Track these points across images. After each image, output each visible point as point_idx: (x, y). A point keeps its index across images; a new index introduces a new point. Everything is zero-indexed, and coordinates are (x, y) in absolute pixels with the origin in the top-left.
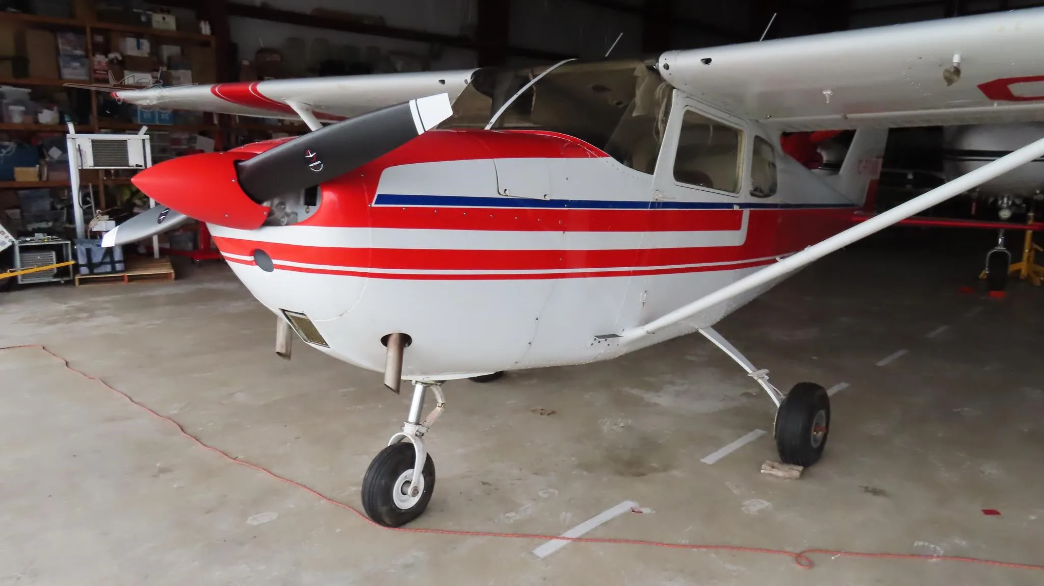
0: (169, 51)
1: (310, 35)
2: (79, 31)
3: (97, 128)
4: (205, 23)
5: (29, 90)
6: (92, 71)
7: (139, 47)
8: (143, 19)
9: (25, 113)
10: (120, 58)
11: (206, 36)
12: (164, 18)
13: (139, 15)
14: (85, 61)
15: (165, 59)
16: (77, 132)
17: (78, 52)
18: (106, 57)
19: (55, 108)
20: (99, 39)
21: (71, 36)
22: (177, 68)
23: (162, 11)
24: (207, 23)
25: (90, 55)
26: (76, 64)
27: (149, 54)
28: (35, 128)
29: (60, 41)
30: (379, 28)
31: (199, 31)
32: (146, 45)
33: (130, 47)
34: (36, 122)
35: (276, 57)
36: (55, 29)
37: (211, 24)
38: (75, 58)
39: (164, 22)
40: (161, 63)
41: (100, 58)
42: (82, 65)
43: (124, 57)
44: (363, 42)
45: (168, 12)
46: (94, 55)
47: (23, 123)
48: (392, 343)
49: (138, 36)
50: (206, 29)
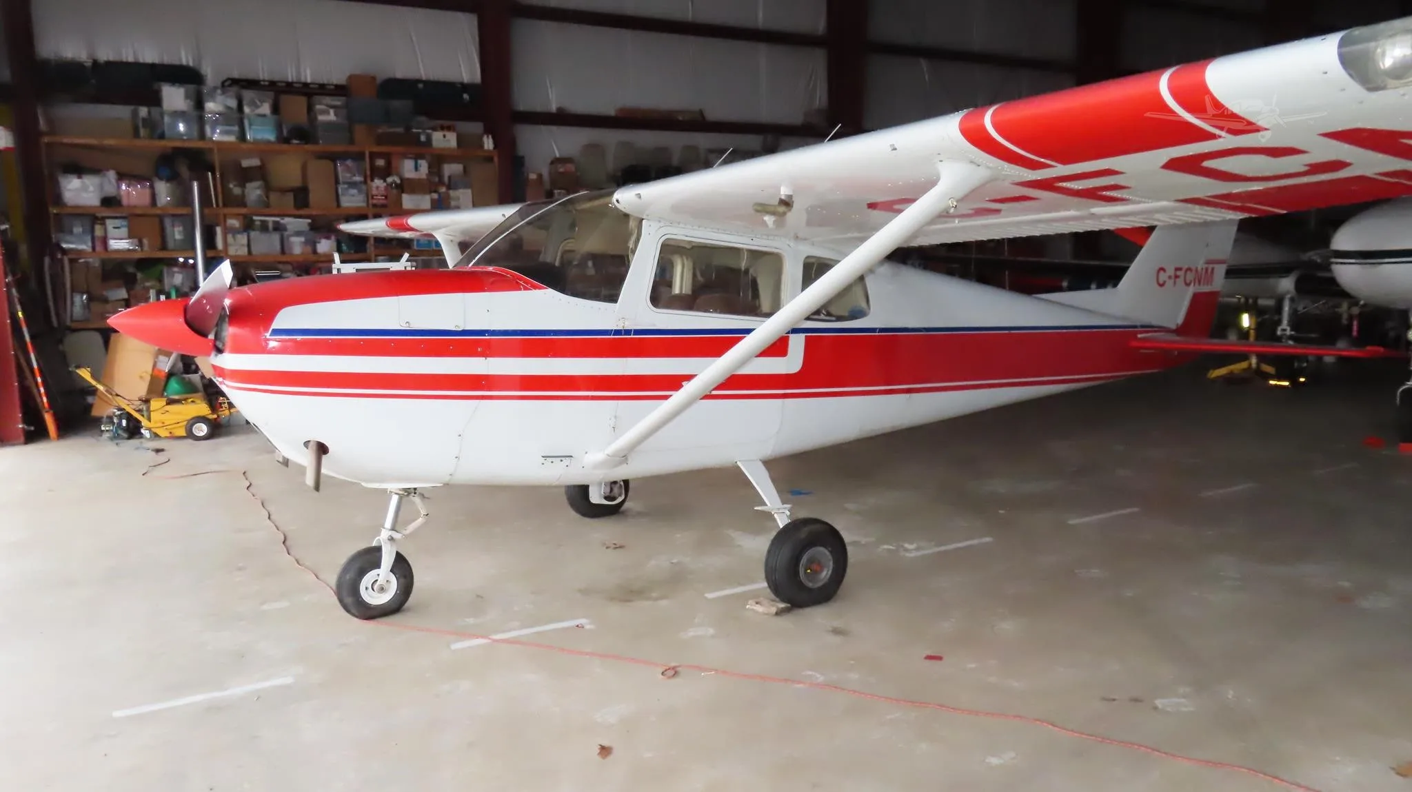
0: (451, 169)
1: (611, 138)
2: (358, 157)
3: (373, 256)
4: (488, 137)
5: (309, 221)
6: (369, 196)
7: (416, 168)
8: (423, 138)
9: (306, 243)
10: (398, 181)
11: (489, 151)
12: (444, 136)
13: (419, 134)
14: (364, 187)
15: (446, 179)
16: (343, 262)
17: (358, 178)
18: (385, 181)
19: (333, 238)
20: (380, 162)
21: (349, 163)
22: (456, 188)
23: (442, 128)
24: (490, 136)
25: (369, 181)
26: (354, 191)
27: (427, 175)
28: (314, 258)
29: (340, 169)
30: (699, 124)
31: (482, 146)
32: (424, 165)
33: (409, 169)
34: (315, 252)
35: (570, 167)
36: (333, 158)
37: (493, 138)
38: (353, 185)
39: (444, 140)
40: (441, 182)
41: (378, 182)
42: (360, 191)
43: (402, 179)
44: (675, 141)
45: (449, 128)
46: (372, 180)
47: (302, 254)
48: (313, 447)
49: (417, 157)
50: (488, 143)
